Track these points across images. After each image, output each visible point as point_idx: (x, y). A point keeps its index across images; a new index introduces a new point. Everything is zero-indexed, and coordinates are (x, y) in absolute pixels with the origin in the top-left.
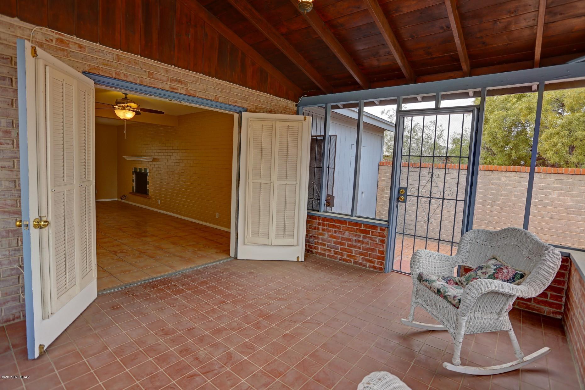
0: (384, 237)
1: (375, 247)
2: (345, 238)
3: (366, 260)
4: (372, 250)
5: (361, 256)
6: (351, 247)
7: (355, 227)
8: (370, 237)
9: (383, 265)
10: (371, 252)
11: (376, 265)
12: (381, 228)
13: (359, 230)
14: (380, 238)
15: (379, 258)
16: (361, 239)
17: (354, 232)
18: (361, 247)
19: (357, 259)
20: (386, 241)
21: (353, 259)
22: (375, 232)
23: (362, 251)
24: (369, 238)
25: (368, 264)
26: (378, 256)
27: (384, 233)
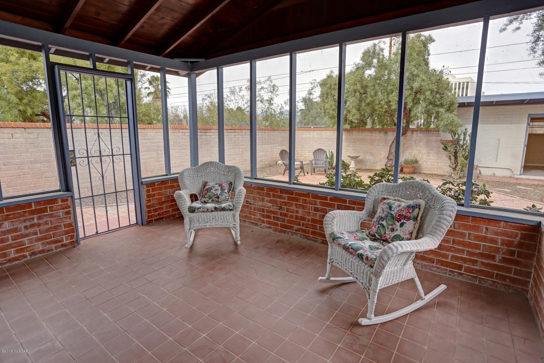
0: (68, 208)
1: (59, 223)
2: (5, 231)
3: (48, 243)
4: (56, 228)
5: (40, 243)
6: (20, 238)
7: (21, 211)
8: (49, 214)
9: (74, 238)
10: (55, 230)
11: (65, 242)
12: (61, 200)
13: (28, 213)
14: (62, 210)
15: (66, 233)
16: (36, 221)
17: (21, 217)
18: (38, 231)
19: (35, 248)
20: (72, 212)
21: (28, 251)
22: (55, 207)
23: (41, 235)
24: (48, 216)
25: (53, 246)
26: (66, 231)
27: (67, 204)
